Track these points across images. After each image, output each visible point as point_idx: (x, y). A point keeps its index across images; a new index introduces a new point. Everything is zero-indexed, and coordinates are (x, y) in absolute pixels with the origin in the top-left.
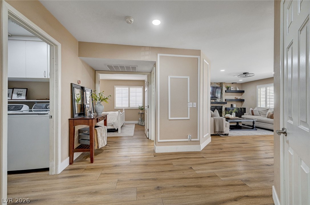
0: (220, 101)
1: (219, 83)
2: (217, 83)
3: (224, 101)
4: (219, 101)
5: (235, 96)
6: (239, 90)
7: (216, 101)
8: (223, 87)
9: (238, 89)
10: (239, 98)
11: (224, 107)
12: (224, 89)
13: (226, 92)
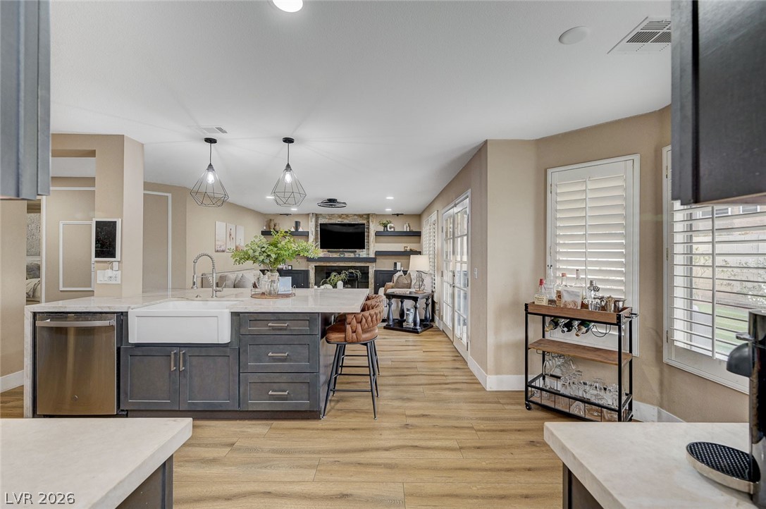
0: (367, 256)
1: (366, 214)
2: (361, 216)
3: (372, 255)
4: (365, 256)
5: (406, 245)
6: (408, 230)
7: (357, 256)
8: (371, 223)
9: (406, 229)
10: (408, 249)
11: (372, 269)
12: (374, 227)
13: (376, 235)
